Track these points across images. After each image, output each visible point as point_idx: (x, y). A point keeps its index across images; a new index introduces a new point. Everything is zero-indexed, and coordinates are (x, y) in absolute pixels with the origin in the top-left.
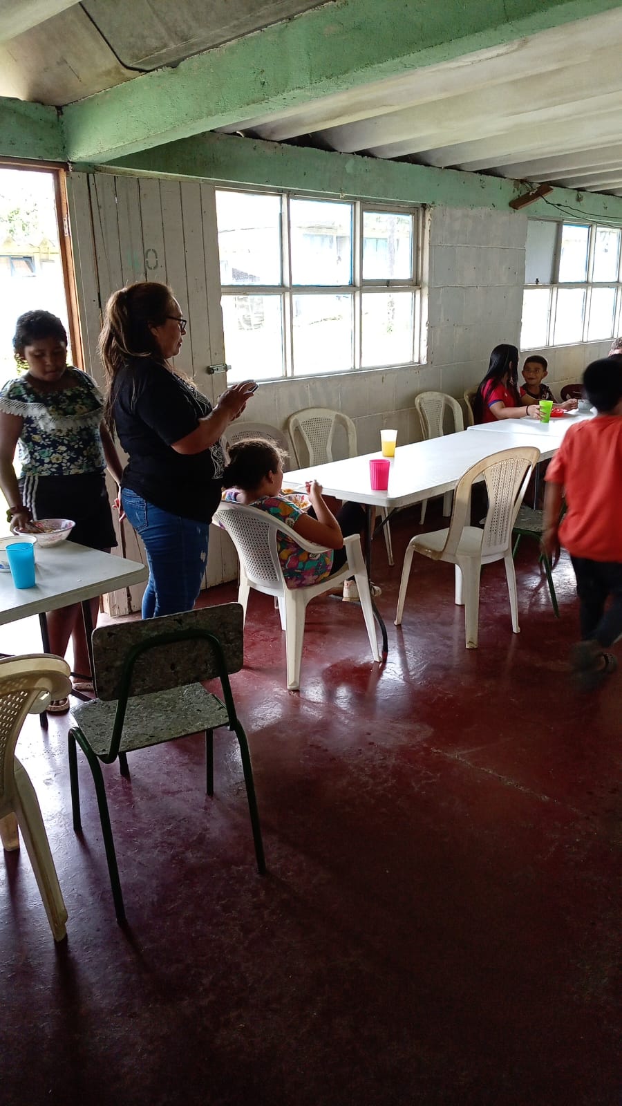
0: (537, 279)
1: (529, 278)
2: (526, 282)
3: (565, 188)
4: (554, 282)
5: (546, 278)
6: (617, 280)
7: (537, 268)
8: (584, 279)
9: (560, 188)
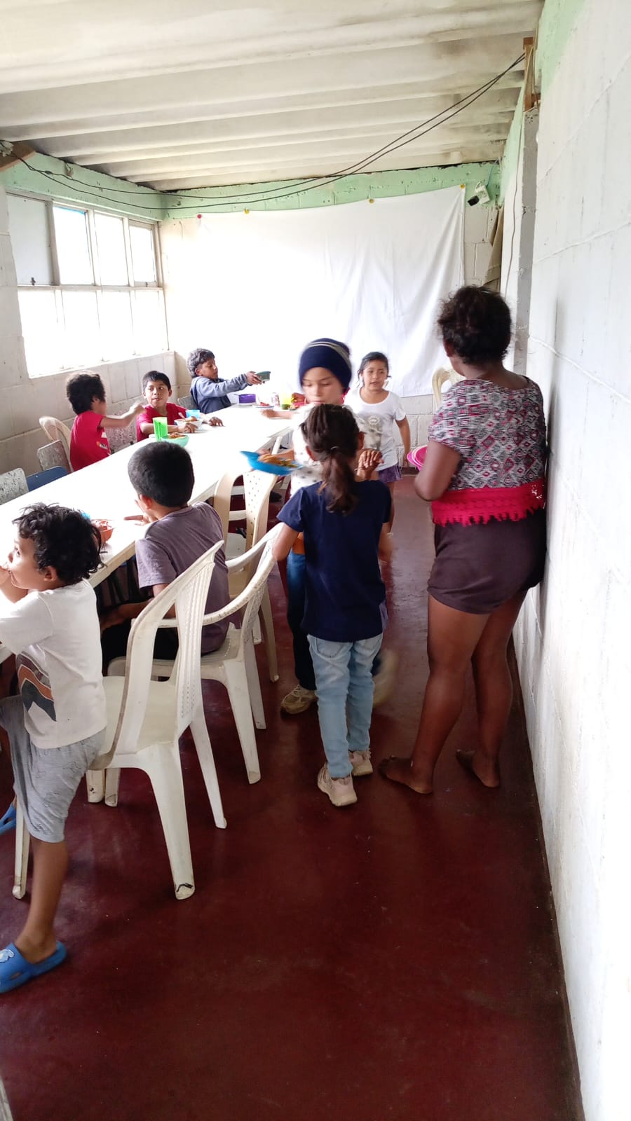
0: (33, 279)
1: (23, 277)
2: (20, 282)
3: (49, 155)
4: (55, 282)
5: (43, 278)
6: (127, 284)
7: (31, 264)
8: (91, 282)
9: (42, 155)
